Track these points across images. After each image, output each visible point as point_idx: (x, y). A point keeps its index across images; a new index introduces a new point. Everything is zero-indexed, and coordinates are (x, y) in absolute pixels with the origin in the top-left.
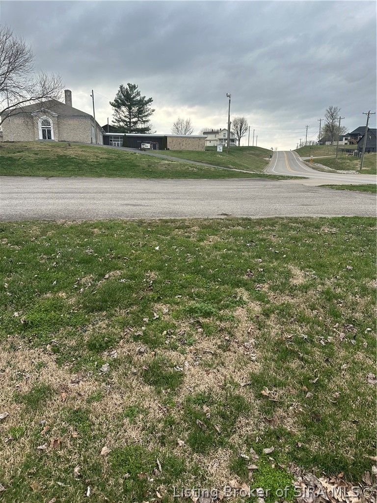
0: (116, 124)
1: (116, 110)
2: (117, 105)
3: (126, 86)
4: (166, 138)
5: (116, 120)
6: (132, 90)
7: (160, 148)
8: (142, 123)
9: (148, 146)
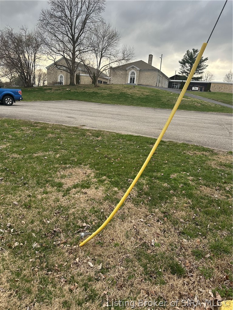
0: (181, 75)
1: (182, 66)
2: (183, 63)
3: (191, 51)
4: (211, 84)
5: (181, 72)
6: (195, 53)
7: (205, 91)
8: (198, 74)
9: (197, 88)
